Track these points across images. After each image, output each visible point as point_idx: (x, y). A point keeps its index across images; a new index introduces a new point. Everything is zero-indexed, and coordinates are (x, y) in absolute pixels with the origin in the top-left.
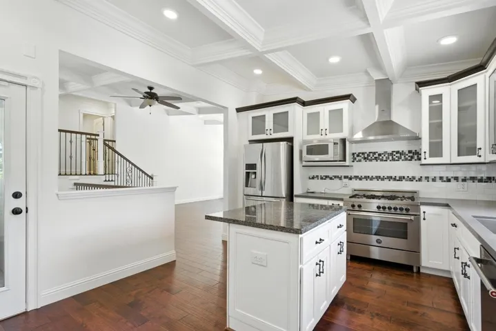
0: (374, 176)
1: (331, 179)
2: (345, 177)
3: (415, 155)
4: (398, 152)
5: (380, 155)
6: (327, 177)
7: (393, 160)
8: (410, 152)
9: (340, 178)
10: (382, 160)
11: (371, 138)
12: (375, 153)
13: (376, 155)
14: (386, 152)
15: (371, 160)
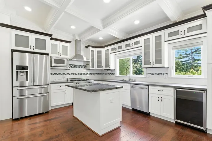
0: (74, 73)
1: (58, 75)
2: (64, 74)
3: (85, 67)
4: (81, 65)
5: (76, 66)
6: (56, 74)
7: (80, 68)
8: (84, 66)
9: (62, 74)
10: (76, 68)
11: (75, 59)
12: (74, 65)
13: (75, 66)
14: (78, 65)
15: (73, 68)
